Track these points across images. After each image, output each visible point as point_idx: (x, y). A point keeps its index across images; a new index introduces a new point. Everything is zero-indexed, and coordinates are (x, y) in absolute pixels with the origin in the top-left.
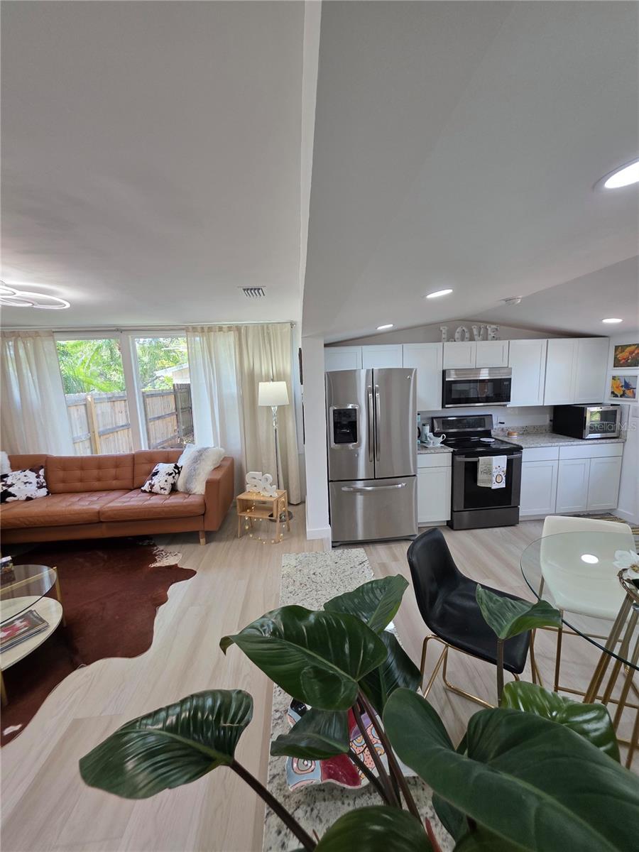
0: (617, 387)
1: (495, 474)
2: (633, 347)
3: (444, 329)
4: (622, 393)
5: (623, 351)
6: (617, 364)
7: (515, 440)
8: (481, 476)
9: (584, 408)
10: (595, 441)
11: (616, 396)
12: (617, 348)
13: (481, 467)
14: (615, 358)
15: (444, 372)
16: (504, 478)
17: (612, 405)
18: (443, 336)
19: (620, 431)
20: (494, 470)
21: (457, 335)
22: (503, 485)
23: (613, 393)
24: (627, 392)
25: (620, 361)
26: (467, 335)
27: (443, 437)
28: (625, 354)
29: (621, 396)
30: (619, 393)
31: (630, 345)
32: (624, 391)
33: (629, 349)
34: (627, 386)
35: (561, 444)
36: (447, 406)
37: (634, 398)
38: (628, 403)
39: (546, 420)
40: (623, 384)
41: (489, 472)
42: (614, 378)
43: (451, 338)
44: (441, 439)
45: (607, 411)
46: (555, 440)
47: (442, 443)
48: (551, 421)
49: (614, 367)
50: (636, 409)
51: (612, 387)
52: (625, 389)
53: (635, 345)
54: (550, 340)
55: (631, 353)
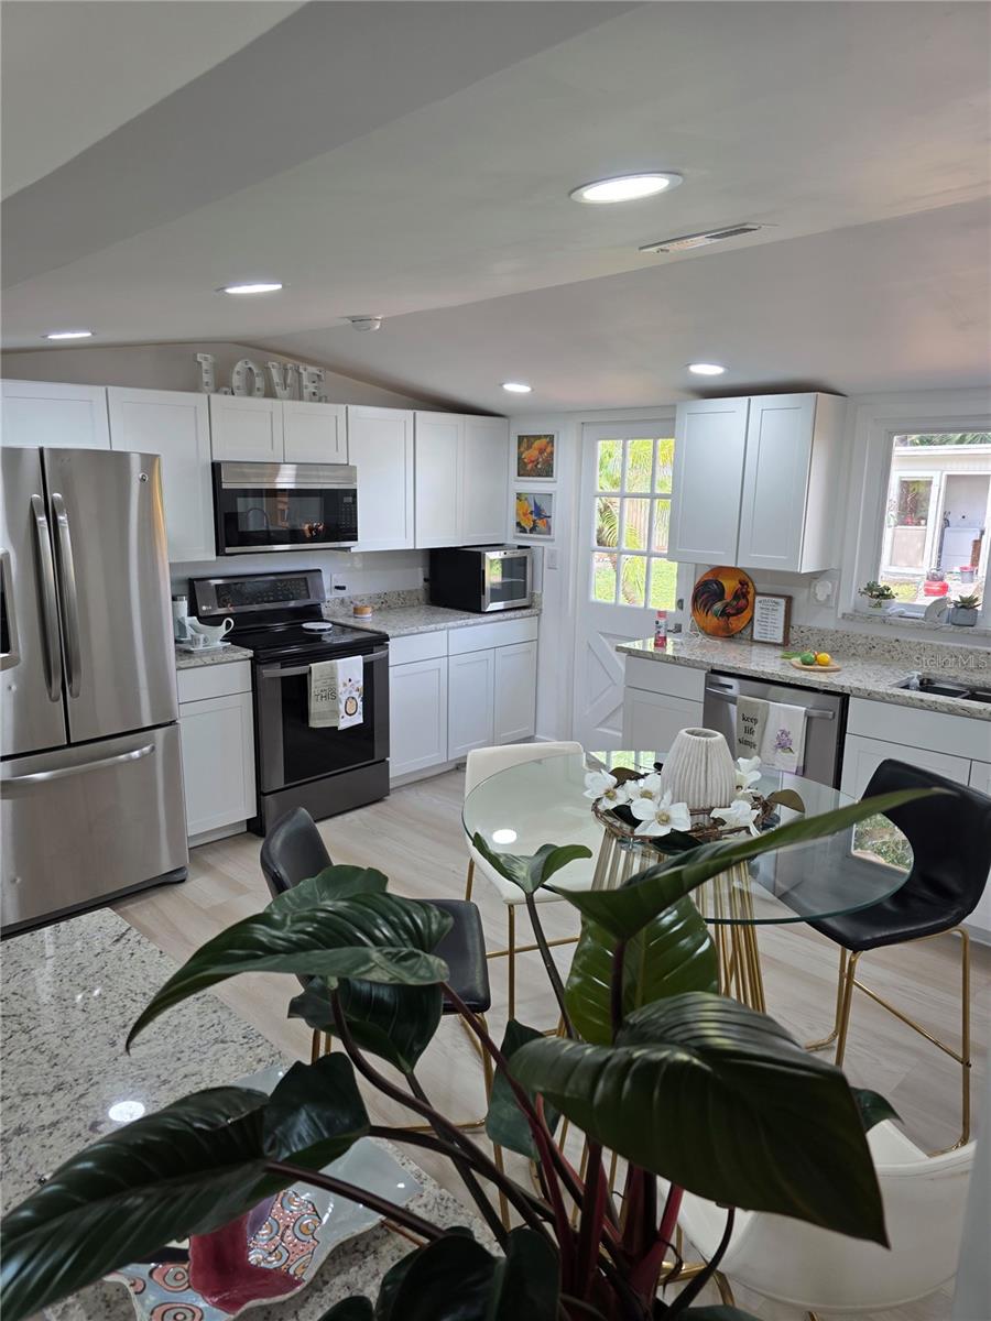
0: (525, 514)
1: (343, 698)
2: (544, 441)
3: (206, 360)
4: (532, 525)
5: (529, 447)
6: (523, 471)
7: (369, 621)
8: (316, 706)
9: (480, 553)
10: (500, 616)
11: (524, 531)
12: (521, 438)
13: (316, 686)
14: (519, 458)
15: (216, 468)
16: (360, 704)
17: (520, 547)
18: (206, 378)
19: (532, 595)
20: (341, 689)
21: (236, 380)
22: (358, 719)
23: (518, 524)
24: (539, 523)
25: (525, 464)
26: (259, 382)
27: (228, 624)
28: (532, 453)
29: (532, 530)
30: (528, 525)
31: (539, 437)
32: (534, 521)
33: (537, 444)
34: (538, 511)
35: (450, 624)
36: (228, 550)
37: (550, 534)
38: (541, 544)
39: (416, 579)
40: (533, 509)
41: (332, 695)
42: (519, 496)
43: (222, 385)
44: (222, 630)
45: (512, 559)
46: (438, 618)
47: (226, 638)
48: (425, 580)
49: (519, 475)
50: (553, 555)
51: (518, 514)
52: (535, 517)
53: (546, 436)
54: (419, 413)
55: (541, 451)
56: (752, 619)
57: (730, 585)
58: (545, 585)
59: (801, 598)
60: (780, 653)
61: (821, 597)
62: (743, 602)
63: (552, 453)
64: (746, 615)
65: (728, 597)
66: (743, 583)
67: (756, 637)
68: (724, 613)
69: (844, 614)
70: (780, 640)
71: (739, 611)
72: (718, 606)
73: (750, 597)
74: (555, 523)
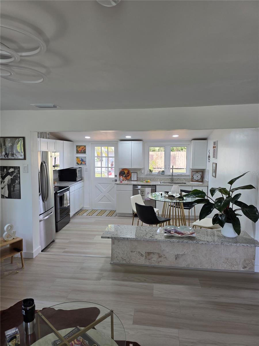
0: (79, 161)
2: (83, 147)
4: (81, 163)
5: (79, 148)
8: (65, 202)
9: (76, 169)
10: (79, 182)
11: (79, 164)
12: (77, 146)
13: (65, 197)
14: (77, 150)
17: (79, 168)
23: (77, 163)
24: (83, 163)
25: (79, 151)
28: (80, 149)
29: (81, 164)
31: (82, 146)
32: (81, 162)
33: (81, 147)
34: (82, 160)
35: (75, 184)
37: (86, 165)
38: (84, 167)
42: (77, 158)
48: (59, 176)
49: (77, 153)
50: (86, 169)
51: (77, 161)
52: (82, 162)
53: (84, 146)
54: (57, 140)
55: (82, 149)
56: (131, 177)
57: (126, 172)
58: (85, 175)
59: (138, 172)
60: (136, 182)
61: (143, 172)
62: (129, 174)
63: (85, 149)
64: (130, 176)
65: (126, 174)
66: (128, 171)
67: (132, 180)
68: (125, 177)
69: (146, 175)
70: (136, 180)
71: (128, 176)
72: (124, 175)
73: (130, 173)
74: (87, 163)
